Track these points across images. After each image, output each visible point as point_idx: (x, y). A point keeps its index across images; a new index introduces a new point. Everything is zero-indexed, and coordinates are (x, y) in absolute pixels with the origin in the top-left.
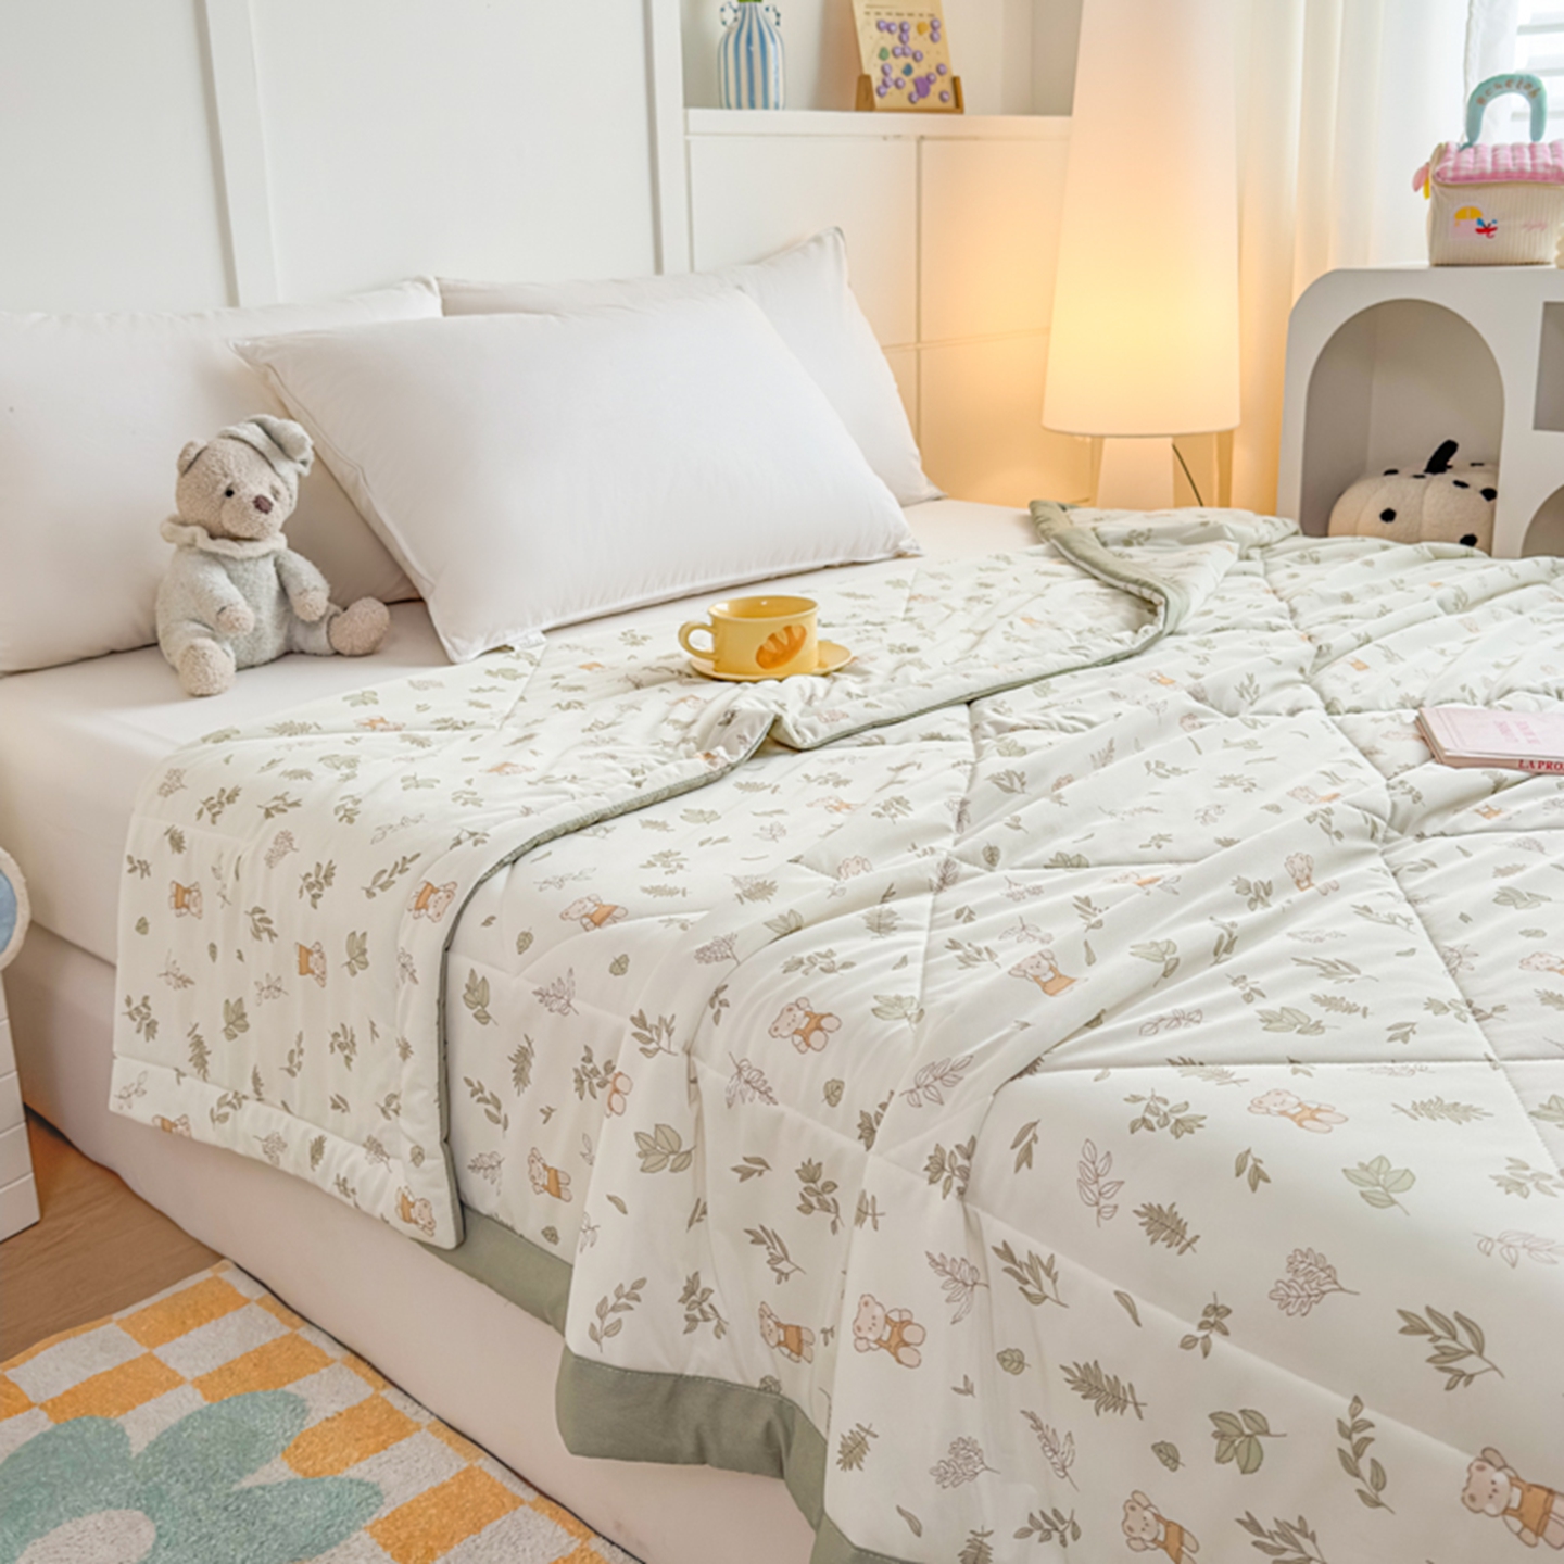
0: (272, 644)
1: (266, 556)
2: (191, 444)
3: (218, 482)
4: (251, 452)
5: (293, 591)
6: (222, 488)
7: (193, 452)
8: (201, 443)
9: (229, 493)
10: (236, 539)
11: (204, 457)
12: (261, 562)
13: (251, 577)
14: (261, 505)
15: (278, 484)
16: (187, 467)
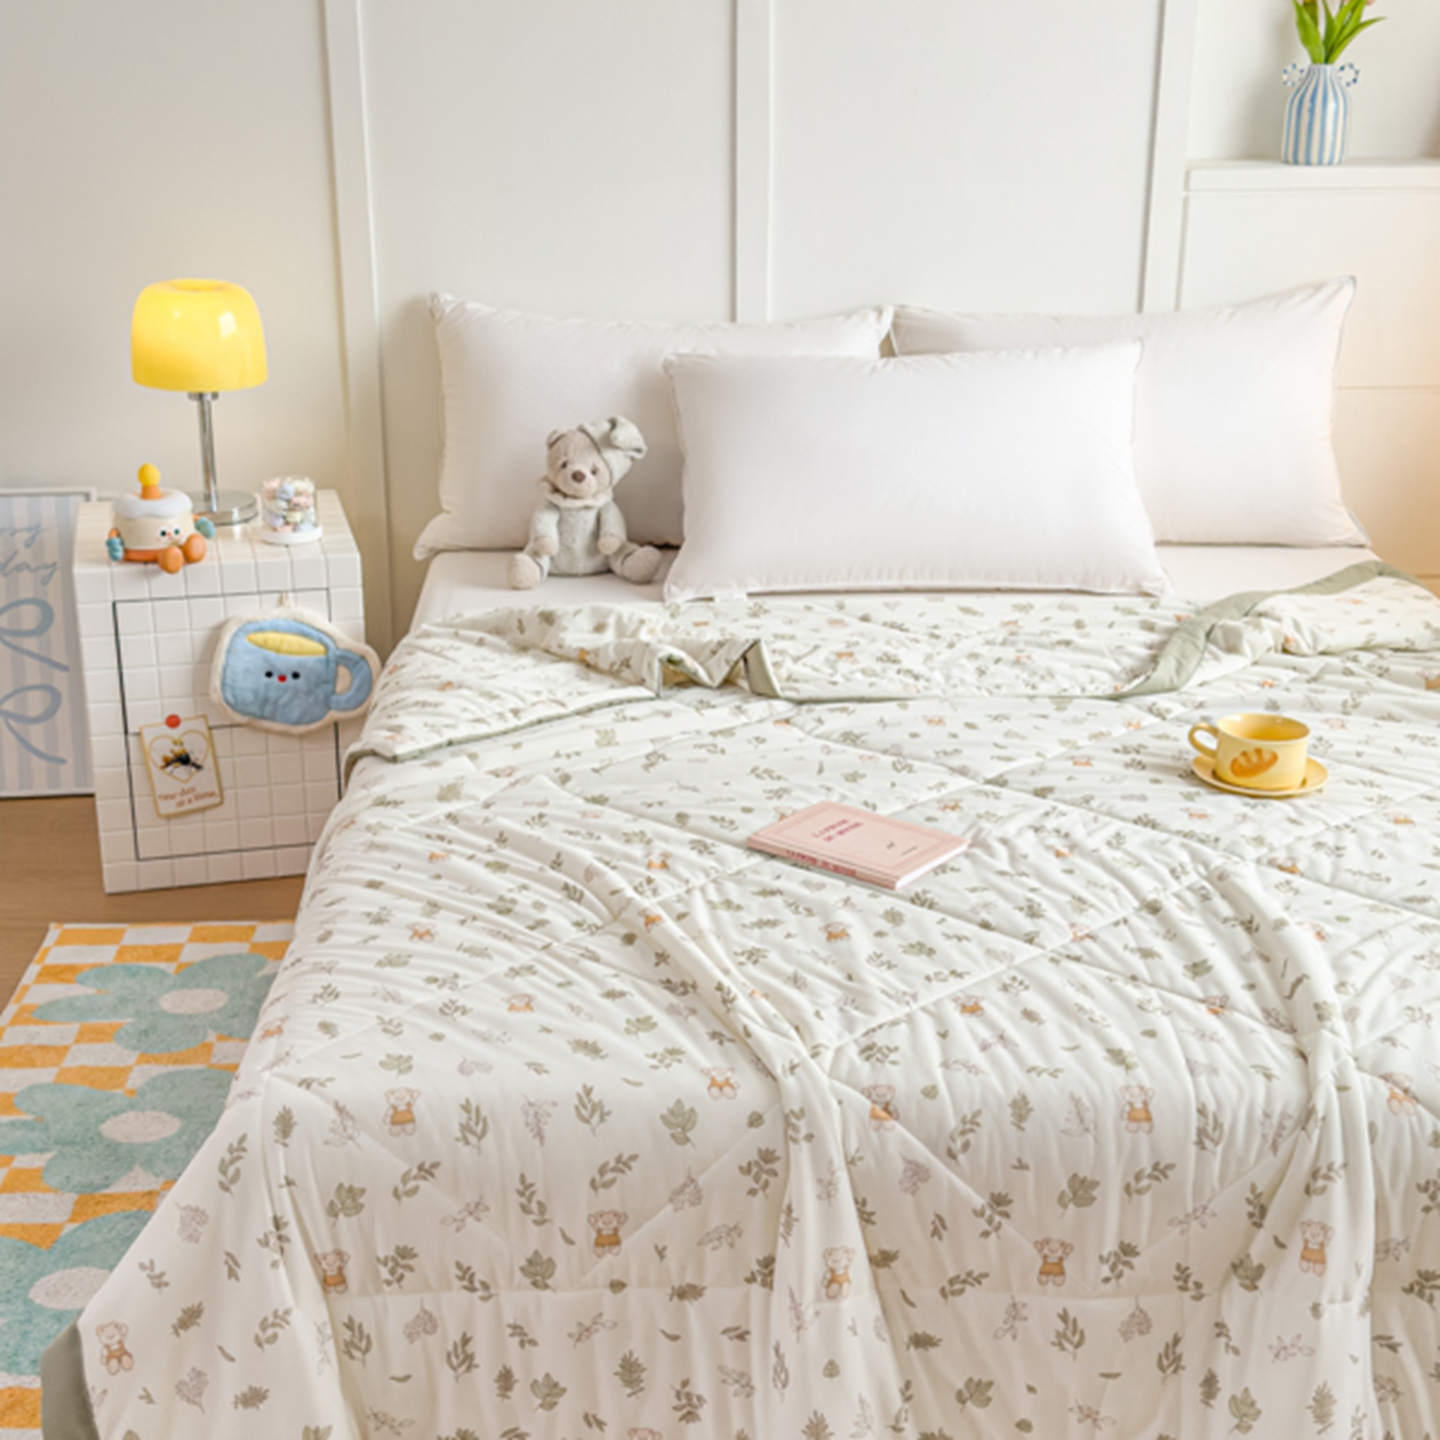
0: (584, 564)
1: (587, 508)
2: (555, 432)
3: (558, 458)
4: (588, 441)
5: (602, 533)
6: (560, 463)
7: (555, 437)
8: (563, 430)
9: (564, 465)
10: (565, 496)
11: (560, 443)
12: (583, 513)
13: (572, 520)
14: (578, 477)
15: (601, 465)
16: (551, 445)
